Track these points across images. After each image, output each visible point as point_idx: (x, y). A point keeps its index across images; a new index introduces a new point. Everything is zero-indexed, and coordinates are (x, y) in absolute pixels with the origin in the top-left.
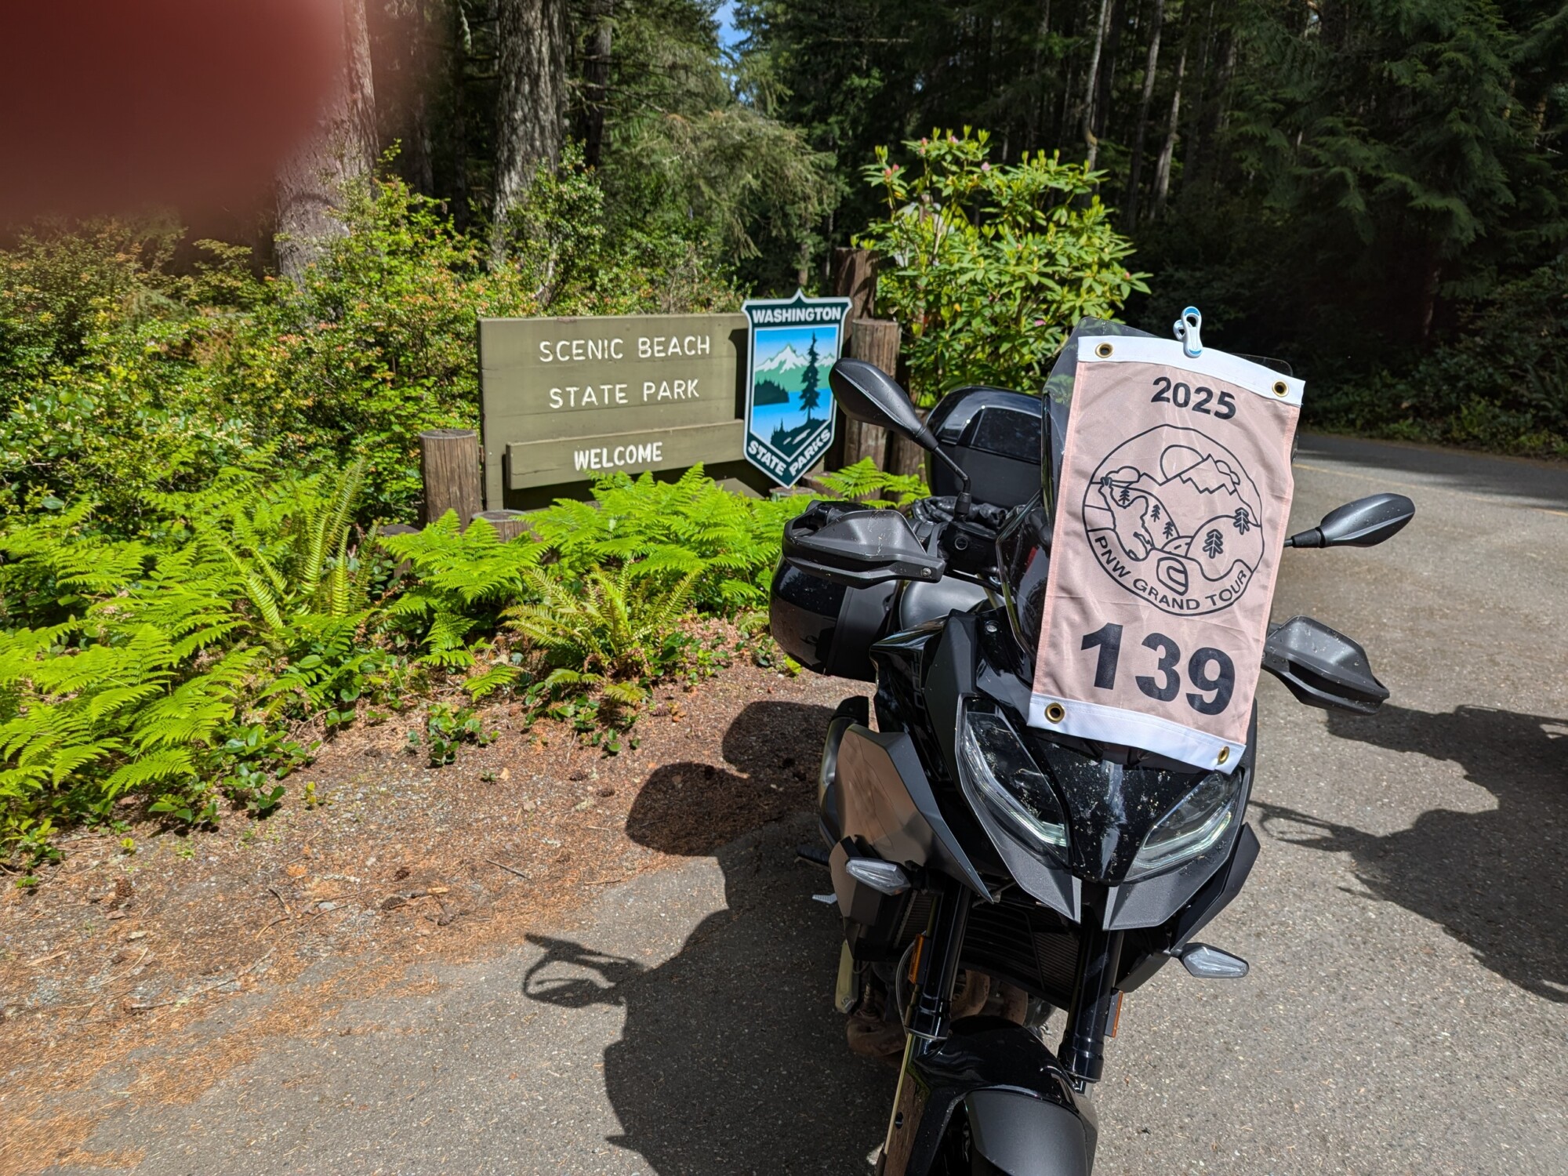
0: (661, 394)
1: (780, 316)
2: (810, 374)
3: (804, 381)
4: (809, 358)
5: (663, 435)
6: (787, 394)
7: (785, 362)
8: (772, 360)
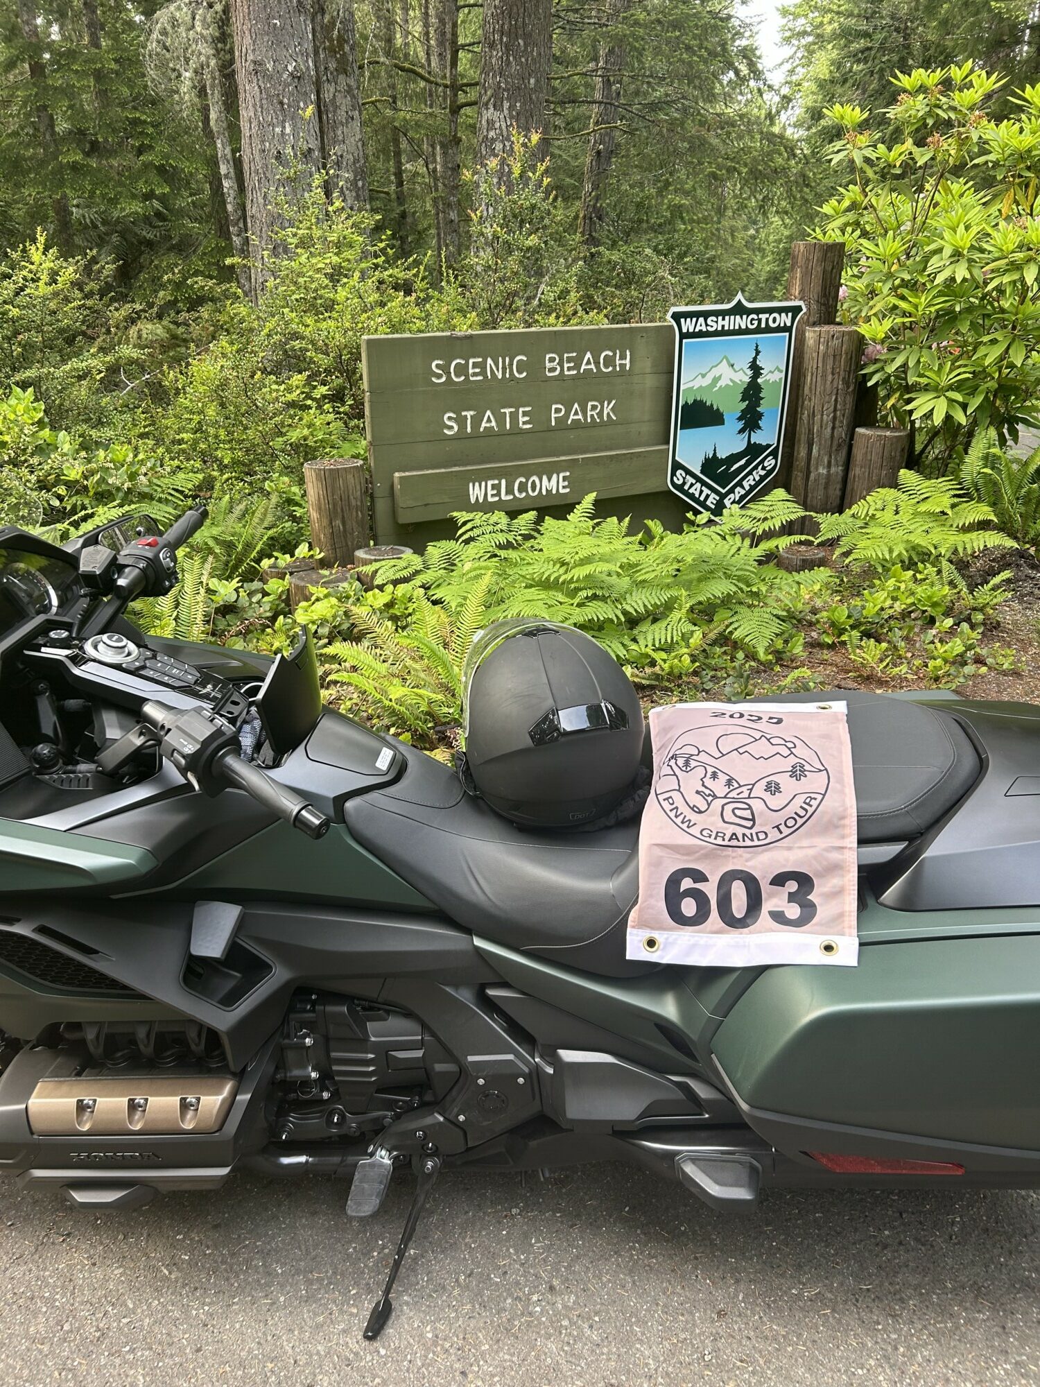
0: (572, 417)
1: (714, 324)
2: (752, 392)
3: (743, 400)
4: (750, 373)
5: (571, 464)
6: (722, 415)
7: (720, 377)
8: (704, 376)
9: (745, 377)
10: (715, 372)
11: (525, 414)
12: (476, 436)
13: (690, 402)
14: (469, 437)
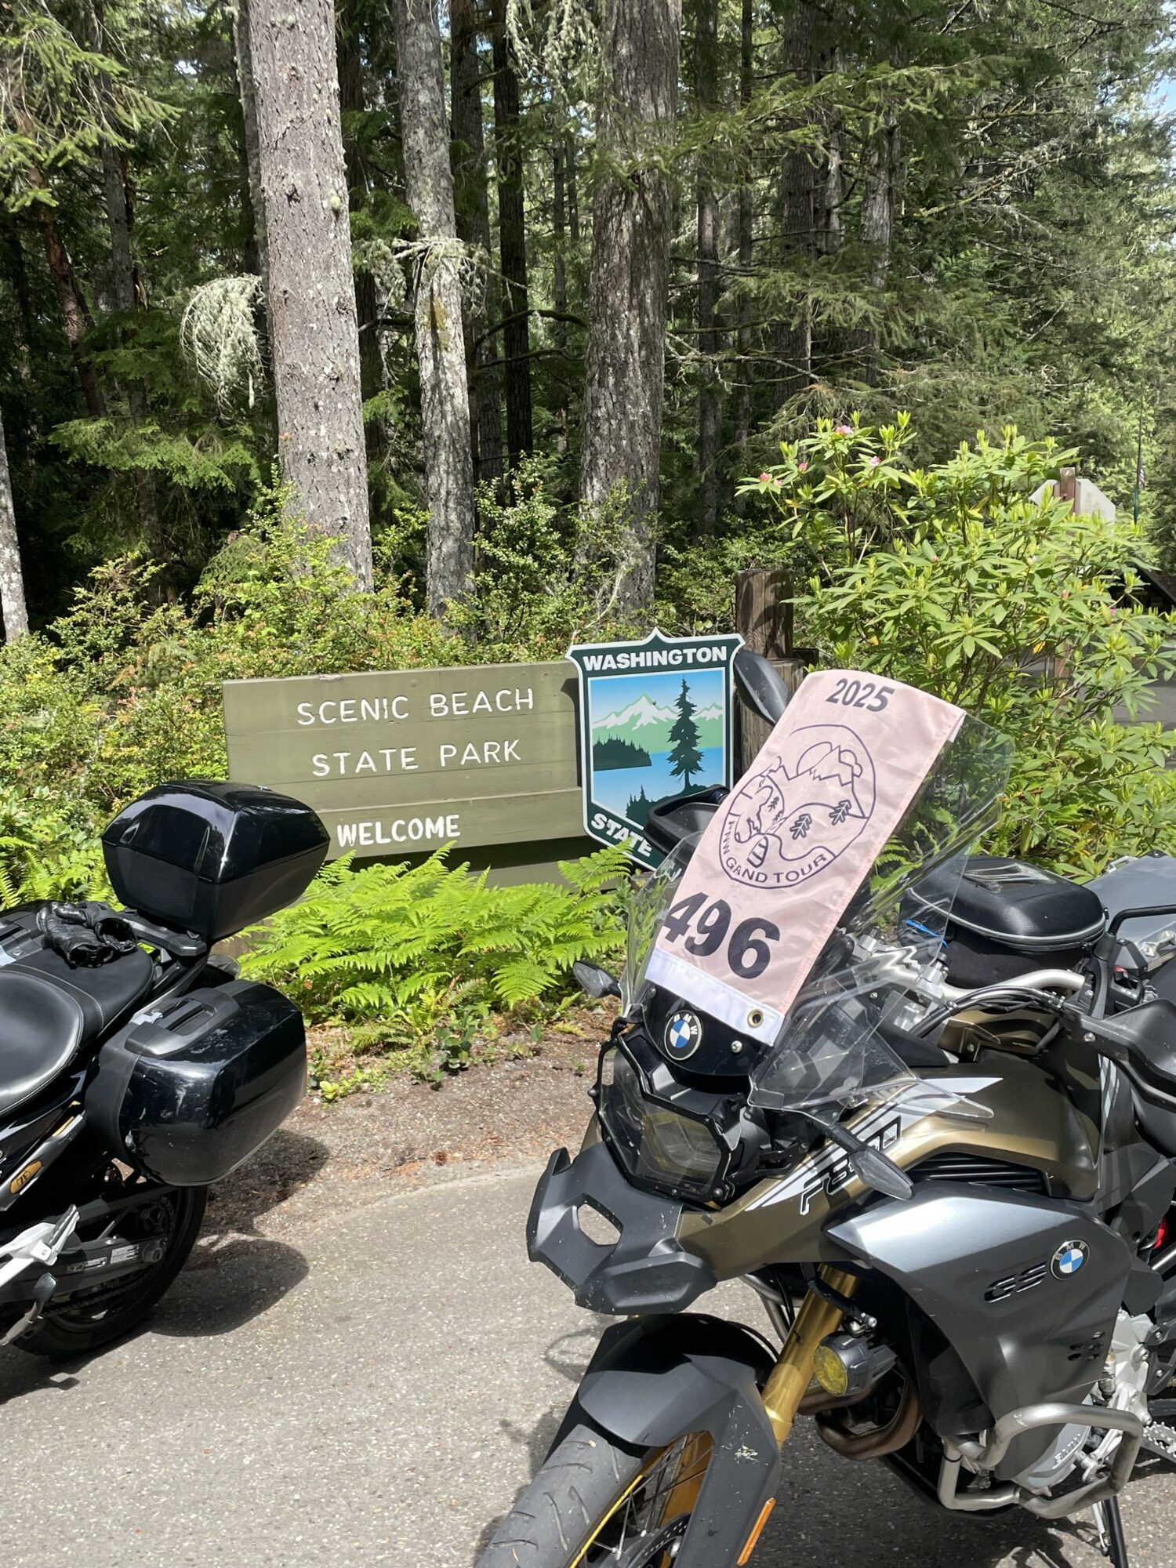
0: (465, 757)
1: (626, 661)
2: (684, 731)
3: (673, 739)
4: (679, 710)
5: (459, 807)
6: (647, 755)
7: (639, 716)
8: (618, 715)
9: (674, 715)
10: (633, 710)
11: (408, 755)
12: (351, 776)
13: (604, 741)
14: (343, 778)
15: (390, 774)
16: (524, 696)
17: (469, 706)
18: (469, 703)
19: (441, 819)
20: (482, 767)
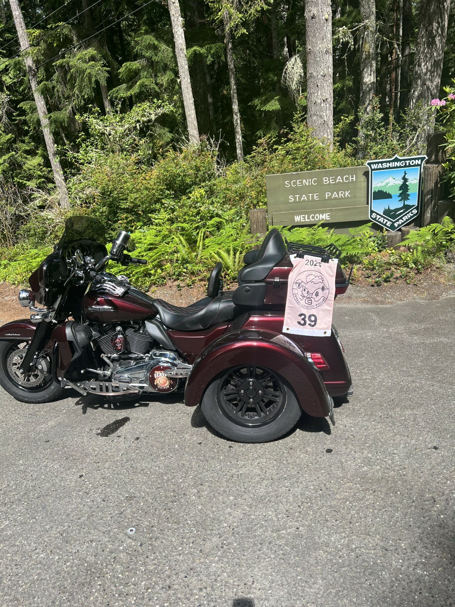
0: (334, 196)
1: (386, 165)
2: (404, 188)
3: (400, 190)
4: (403, 181)
5: (331, 211)
6: (391, 195)
7: (389, 183)
8: (382, 182)
9: (401, 182)
10: (387, 181)
11: (316, 195)
12: (300, 202)
13: (377, 191)
14: (298, 202)
15: (311, 201)
16: (352, 177)
17: (335, 181)
18: (335, 180)
19: (324, 214)
20: (339, 199)
